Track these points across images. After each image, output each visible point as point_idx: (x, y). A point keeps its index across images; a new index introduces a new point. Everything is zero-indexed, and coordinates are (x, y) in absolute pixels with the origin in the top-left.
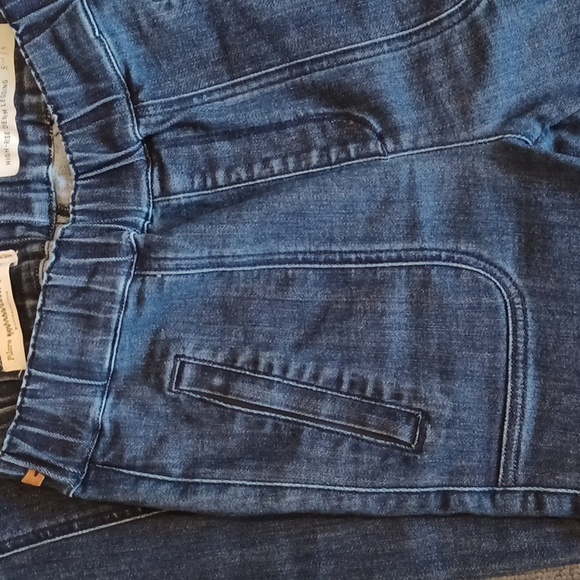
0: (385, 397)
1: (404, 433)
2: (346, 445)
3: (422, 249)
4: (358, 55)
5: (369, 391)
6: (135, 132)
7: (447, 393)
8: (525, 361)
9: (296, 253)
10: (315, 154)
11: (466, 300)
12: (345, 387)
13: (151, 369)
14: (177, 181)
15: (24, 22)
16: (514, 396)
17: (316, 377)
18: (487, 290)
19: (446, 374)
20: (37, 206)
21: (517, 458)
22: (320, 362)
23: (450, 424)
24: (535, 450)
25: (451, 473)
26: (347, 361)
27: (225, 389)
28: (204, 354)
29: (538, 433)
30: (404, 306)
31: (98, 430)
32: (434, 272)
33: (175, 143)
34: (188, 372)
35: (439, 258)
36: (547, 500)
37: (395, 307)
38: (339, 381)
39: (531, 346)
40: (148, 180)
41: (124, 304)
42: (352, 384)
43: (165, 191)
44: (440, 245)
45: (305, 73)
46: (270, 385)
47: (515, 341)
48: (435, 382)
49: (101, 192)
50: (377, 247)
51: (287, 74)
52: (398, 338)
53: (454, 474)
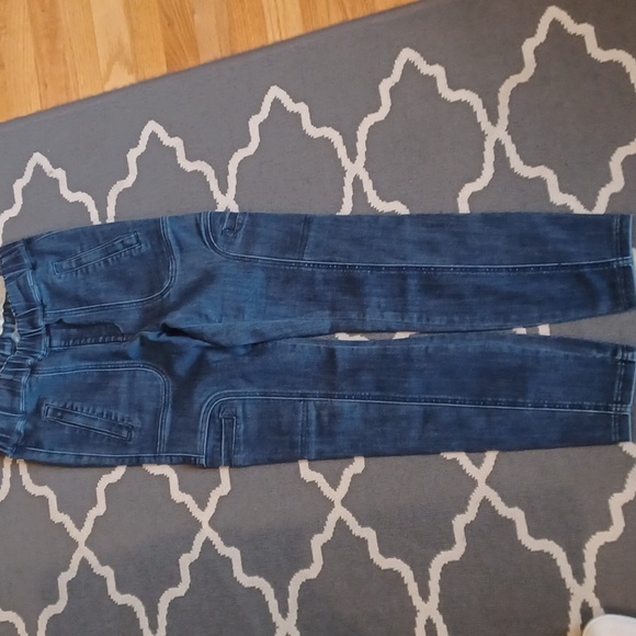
0: (118, 420)
1: (125, 433)
2: (106, 439)
3: (134, 363)
5: (113, 418)
6: (41, 323)
7: (140, 418)
8: (168, 406)
11: (149, 383)
12: (104, 416)
13: (37, 411)
14: (55, 342)
16: (162, 419)
17: (94, 412)
18: (156, 379)
19: (140, 411)
20: (6, 348)
22: (95, 406)
23: (140, 430)
24: (170, 440)
25: (140, 449)
26: (105, 407)
27: (61, 417)
28: (55, 404)
29: (171, 432)
30: (126, 385)
31: (19, 433)
32: (137, 372)
33: (56, 328)
34: (50, 411)
35: (139, 367)
36: (173, 458)
37: (123, 385)
39: (170, 400)
40: (45, 340)
41: (25, 387)
42: (107, 415)
43: (50, 346)
44: (140, 362)
46: (77, 415)
47: (165, 398)
48: (136, 414)
49: (28, 343)
50: (118, 362)
52: (123, 398)
53: (142, 450)
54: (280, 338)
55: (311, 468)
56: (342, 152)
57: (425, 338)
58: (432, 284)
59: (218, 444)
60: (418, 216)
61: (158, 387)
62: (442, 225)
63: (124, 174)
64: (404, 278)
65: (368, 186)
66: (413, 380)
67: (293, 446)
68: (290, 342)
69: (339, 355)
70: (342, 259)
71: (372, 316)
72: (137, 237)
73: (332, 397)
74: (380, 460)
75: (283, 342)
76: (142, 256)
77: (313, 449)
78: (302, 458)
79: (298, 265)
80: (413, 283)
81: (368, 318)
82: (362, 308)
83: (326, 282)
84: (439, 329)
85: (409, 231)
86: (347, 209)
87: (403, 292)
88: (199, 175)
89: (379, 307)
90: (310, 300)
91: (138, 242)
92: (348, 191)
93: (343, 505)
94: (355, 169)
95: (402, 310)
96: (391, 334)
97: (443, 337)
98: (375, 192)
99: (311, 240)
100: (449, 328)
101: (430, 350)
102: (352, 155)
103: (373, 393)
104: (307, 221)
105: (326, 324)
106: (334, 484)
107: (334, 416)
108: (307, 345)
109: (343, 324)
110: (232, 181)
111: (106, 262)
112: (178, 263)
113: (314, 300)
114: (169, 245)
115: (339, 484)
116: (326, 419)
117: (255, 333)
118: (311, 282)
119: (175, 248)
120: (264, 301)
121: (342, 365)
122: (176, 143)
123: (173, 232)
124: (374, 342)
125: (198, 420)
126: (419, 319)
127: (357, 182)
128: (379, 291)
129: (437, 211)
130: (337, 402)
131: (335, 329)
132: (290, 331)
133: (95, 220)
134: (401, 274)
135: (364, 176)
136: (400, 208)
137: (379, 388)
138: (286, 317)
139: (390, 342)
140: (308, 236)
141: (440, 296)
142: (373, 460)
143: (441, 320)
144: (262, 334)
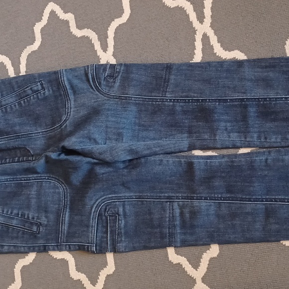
0: (30, 219)
1: (35, 228)
2: (21, 232)
3: (41, 176)
4: (33, 135)
5: (26, 217)
7: (46, 217)
8: (66, 207)
9: (7, 179)
11: (52, 191)
12: (20, 216)
16: (62, 217)
17: (12, 213)
18: (58, 188)
19: (46, 212)
21: (64, 235)
22: (13, 209)
23: (46, 226)
24: (68, 233)
26: (20, 209)
29: (69, 227)
30: (35, 193)
32: (44, 182)
35: (45, 179)
36: (71, 246)
37: (33, 193)
38: (18, 214)
39: (68, 203)
42: (22, 215)
44: (46, 175)
47: (64, 202)
48: (43, 214)
50: (29, 176)
52: (33, 201)
53: (47, 240)
54: (150, 155)
55: (177, 253)
56: (193, 16)
57: (264, 152)
58: (267, 111)
59: (105, 235)
60: (254, 60)
61: (59, 193)
62: (274, 67)
63: (32, 41)
64: (246, 107)
65: (214, 40)
66: (256, 184)
67: (163, 236)
68: (157, 158)
69: (196, 166)
70: (195, 95)
71: (221, 137)
72: (42, 85)
73: (192, 198)
74: (231, 246)
75: (152, 158)
76: (45, 99)
77: (178, 238)
78: (170, 246)
79: (162, 101)
80: (252, 111)
81: (217, 138)
82: (213, 132)
83: (185, 112)
84: (275, 145)
85: (248, 72)
86: (198, 58)
87: (245, 118)
88: (86, 39)
89: (226, 129)
90: (172, 126)
91: (43, 88)
92: (199, 45)
93: (203, 282)
94: (204, 28)
95: (245, 131)
96: (236, 150)
97: (279, 151)
98: (219, 44)
99: (172, 81)
100: (283, 144)
101: (269, 161)
102: (201, 18)
103: (224, 195)
104: (168, 67)
105: (185, 144)
106: (196, 266)
107: (194, 213)
108: (171, 159)
109: (198, 143)
110: (111, 42)
111: (20, 104)
112: (73, 103)
113: (174, 126)
114: (65, 90)
115: (199, 265)
116: (187, 215)
117: (131, 151)
118: (172, 112)
119: (70, 91)
120: (137, 127)
121: (199, 174)
122: (70, 17)
123: (68, 80)
124: (223, 156)
125: (90, 218)
126: (259, 137)
127: (205, 38)
128: (225, 117)
129: (269, 56)
130: (196, 203)
131: (192, 147)
132: (157, 149)
133: (12, 73)
134: (243, 104)
135: (211, 33)
136: (240, 56)
137: (229, 191)
138: (154, 139)
139: (236, 156)
140: (169, 79)
141: (274, 120)
142: (225, 247)
143: (276, 138)
144: (137, 152)
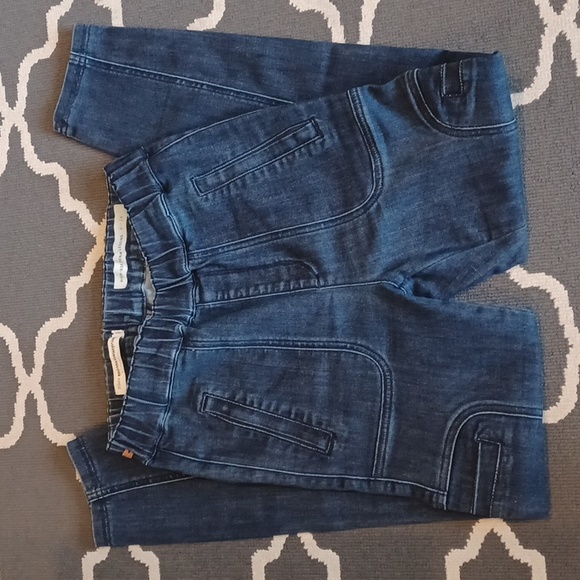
0: (314, 423)
1: (322, 444)
2: (291, 448)
3: (337, 342)
4: (307, 230)
5: (305, 419)
6: (187, 268)
7: (346, 423)
8: (390, 409)
9: (268, 340)
10: (282, 284)
11: (359, 372)
12: (292, 416)
13: (190, 399)
14: (208, 296)
15: (131, 206)
16: (383, 428)
17: (277, 409)
18: (371, 368)
19: (347, 413)
20: (136, 305)
21: (383, 462)
22: (280, 402)
23: (347, 441)
24: (393, 458)
25: (346, 468)
26: (293, 402)
27: (228, 413)
28: (218, 393)
29: (395, 449)
30: (326, 373)
31: (161, 430)
32: (342, 355)
33: (209, 274)
34: (210, 402)
35: (345, 347)
36: (397, 486)
37: (321, 373)
38: (290, 413)
39: (393, 400)
40: (193, 294)
41: (175, 364)
42: (296, 415)
43: (202, 301)
44: (347, 340)
45: (279, 238)
46: (252, 412)
47: (385, 397)
48: (341, 417)
49: (168, 299)
50: (312, 339)
51: (269, 238)
52: (322, 391)
53: (349, 469)
61: (374, 379)
72: (316, 126)
76: (326, 154)
91: (319, 133)
111: (272, 168)
114: (367, 132)
119: (377, 135)
123: (371, 112)
125: (441, 438)
